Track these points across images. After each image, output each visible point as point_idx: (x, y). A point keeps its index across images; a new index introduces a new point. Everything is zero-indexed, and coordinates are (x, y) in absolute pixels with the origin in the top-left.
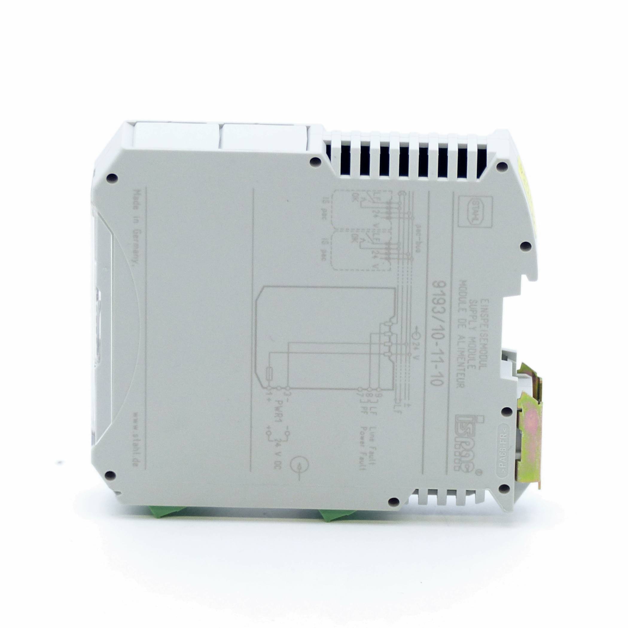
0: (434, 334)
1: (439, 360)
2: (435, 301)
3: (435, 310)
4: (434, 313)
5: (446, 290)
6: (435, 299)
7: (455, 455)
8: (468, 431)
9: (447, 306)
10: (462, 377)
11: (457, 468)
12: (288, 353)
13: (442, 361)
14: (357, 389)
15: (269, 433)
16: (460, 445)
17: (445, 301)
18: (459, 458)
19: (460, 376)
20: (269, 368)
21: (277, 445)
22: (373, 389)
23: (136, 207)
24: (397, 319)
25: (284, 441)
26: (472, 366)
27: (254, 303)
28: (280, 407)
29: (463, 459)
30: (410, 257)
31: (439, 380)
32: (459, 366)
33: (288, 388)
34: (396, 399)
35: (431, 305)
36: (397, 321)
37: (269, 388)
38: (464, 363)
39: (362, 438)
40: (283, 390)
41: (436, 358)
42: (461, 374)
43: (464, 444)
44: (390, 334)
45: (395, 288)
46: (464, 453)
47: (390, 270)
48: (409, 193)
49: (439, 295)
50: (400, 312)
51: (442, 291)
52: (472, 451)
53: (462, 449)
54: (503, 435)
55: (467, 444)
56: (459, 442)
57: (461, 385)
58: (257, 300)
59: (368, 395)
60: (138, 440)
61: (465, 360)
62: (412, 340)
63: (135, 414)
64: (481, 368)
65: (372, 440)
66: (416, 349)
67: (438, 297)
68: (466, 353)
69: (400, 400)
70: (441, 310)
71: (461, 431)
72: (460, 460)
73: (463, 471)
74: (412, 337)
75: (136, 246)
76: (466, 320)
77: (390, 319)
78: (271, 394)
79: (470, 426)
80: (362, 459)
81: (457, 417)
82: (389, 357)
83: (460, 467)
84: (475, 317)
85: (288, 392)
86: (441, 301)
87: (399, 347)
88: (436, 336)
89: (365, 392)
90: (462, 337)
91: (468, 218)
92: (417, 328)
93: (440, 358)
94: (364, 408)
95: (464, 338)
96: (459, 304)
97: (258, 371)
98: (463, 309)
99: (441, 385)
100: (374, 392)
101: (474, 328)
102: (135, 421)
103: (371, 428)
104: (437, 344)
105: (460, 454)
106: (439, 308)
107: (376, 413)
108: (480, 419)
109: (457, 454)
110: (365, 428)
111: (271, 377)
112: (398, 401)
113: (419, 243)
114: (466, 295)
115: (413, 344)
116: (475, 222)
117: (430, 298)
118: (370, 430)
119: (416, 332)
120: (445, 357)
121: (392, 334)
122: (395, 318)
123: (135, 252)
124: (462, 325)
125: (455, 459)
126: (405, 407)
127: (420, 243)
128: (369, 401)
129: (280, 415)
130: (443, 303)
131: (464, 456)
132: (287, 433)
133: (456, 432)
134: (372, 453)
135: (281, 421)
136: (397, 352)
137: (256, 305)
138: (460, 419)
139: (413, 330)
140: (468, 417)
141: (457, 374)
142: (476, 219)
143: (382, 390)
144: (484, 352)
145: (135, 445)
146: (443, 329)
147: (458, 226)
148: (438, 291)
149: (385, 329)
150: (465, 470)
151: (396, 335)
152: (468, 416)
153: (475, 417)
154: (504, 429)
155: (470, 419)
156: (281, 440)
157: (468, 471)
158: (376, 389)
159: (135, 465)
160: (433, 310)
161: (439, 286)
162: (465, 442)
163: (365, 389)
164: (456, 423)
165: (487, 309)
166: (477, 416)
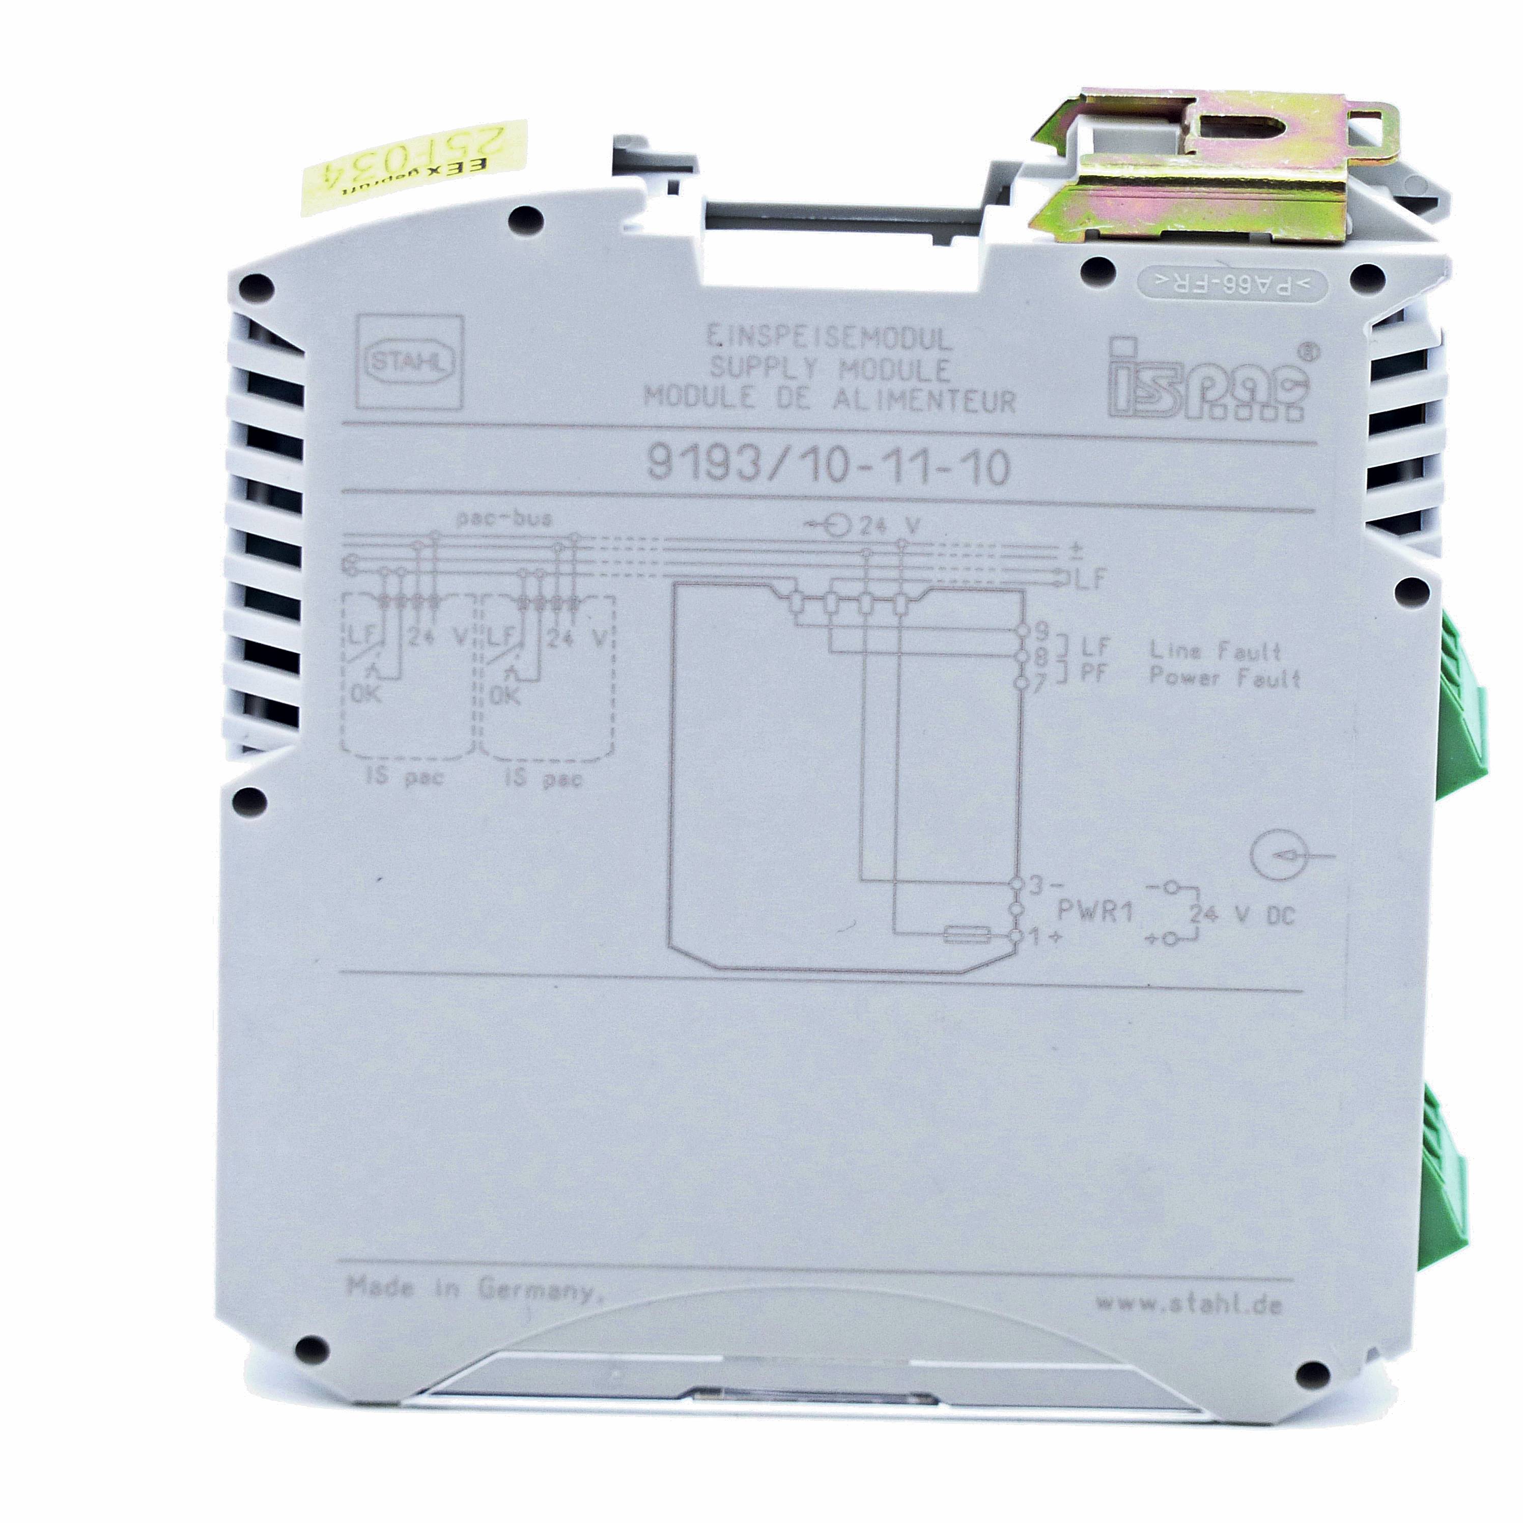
0: (831, 476)
1: (920, 461)
2: (719, 471)
3: (749, 470)
4: (757, 473)
5: (678, 441)
6: (709, 474)
7: (1249, 419)
8: (1163, 382)
9: (733, 441)
10: (977, 397)
11: (1295, 414)
12: (895, 881)
13: (924, 452)
14: (1021, 692)
15: (1172, 939)
16: (1213, 404)
17: (716, 445)
18: (1256, 408)
19: (976, 404)
20: (947, 934)
21: (1211, 915)
22: (1022, 648)
23: (407, 1290)
24: (779, 578)
25: (1198, 898)
26: (940, 369)
27: (721, 974)
28: (1080, 906)
29: (1262, 396)
30: (566, 543)
31: (990, 461)
32: (939, 405)
33: (1017, 884)
34: (1056, 584)
35: (733, 484)
36: (788, 578)
37: (1016, 936)
38: (931, 394)
39: (1188, 679)
40: (1025, 897)
41: (912, 470)
42: (967, 399)
43: (1211, 395)
44: (831, 600)
45: (675, 585)
46: (1244, 395)
47: (612, 598)
48: (351, 545)
49: (696, 464)
50: (758, 571)
51: (683, 454)
52: (1233, 372)
53: (1229, 401)
54: (1177, 284)
55: (1208, 383)
56: (1202, 408)
57: (1006, 400)
58: (715, 967)
59: (1041, 662)
60: (1191, 1299)
61: (921, 390)
62: (855, 535)
63: (1104, 1304)
64: (945, 344)
65: (1196, 653)
66: (881, 526)
67: (704, 465)
68: (897, 385)
69: (1058, 571)
70: (749, 454)
71: (1166, 402)
72: (1265, 405)
73: (1302, 398)
74: (843, 535)
75: (533, 1291)
76: (781, 388)
77: (781, 598)
78: (1035, 931)
79: (1147, 376)
80: (1259, 682)
81: (1114, 413)
82: (910, 600)
83: (1290, 406)
84: (771, 362)
85: (1031, 886)
86: (718, 455)
87: (875, 573)
88: (837, 470)
89: (1031, 669)
90: (842, 398)
91: (433, 383)
92: (811, 524)
93: (913, 459)
94: (1084, 674)
95: (842, 392)
96: (725, 406)
97: (960, 967)
98: (745, 395)
99: (1005, 456)
100: (1032, 645)
101: (810, 365)
102: (1126, 1305)
103: (1085, 653)
104: (866, 468)
105: (1243, 404)
106: (741, 462)
107: (1103, 639)
108: (1124, 348)
109: (1244, 413)
110: (1155, 672)
111: (979, 932)
112: (1062, 578)
113: (520, 519)
114: (696, 388)
115: (864, 532)
116: (445, 361)
117: (706, 485)
118: (1161, 657)
119: (826, 524)
120: (910, 445)
121: (831, 592)
122: (775, 583)
123: (555, 1293)
124: (800, 396)
125: (1262, 419)
126: (1081, 559)
127: (517, 513)
128: (1062, 659)
129: (1109, 906)
130: (726, 450)
131: (1253, 391)
132: (1172, 888)
133: (1165, 415)
134: (1240, 654)
135: (1128, 905)
136: (895, 580)
137: (726, 969)
138: (1122, 403)
139: (819, 533)
140: (1116, 383)
141: (967, 410)
142: (434, 362)
143: (1023, 621)
144: (891, 336)
145: (1207, 1306)
146: (814, 450)
147: (461, 407)
148: (682, 466)
149: (814, 612)
150: (1299, 391)
151: (835, 583)
152: (1113, 383)
153: (1116, 362)
154: (1158, 282)
155: (1123, 375)
156: (1196, 906)
157: (1306, 384)
158: (1022, 639)
159: (1276, 1307)
160: (749, 479)
161: (667, 462)
162: (1204, 390)
163: (1022, 669)
164: (1136, 414)
165: (742, 330)
166: (1111, 356)
